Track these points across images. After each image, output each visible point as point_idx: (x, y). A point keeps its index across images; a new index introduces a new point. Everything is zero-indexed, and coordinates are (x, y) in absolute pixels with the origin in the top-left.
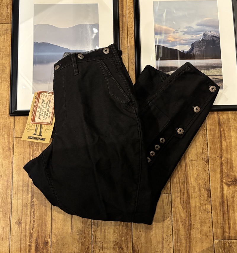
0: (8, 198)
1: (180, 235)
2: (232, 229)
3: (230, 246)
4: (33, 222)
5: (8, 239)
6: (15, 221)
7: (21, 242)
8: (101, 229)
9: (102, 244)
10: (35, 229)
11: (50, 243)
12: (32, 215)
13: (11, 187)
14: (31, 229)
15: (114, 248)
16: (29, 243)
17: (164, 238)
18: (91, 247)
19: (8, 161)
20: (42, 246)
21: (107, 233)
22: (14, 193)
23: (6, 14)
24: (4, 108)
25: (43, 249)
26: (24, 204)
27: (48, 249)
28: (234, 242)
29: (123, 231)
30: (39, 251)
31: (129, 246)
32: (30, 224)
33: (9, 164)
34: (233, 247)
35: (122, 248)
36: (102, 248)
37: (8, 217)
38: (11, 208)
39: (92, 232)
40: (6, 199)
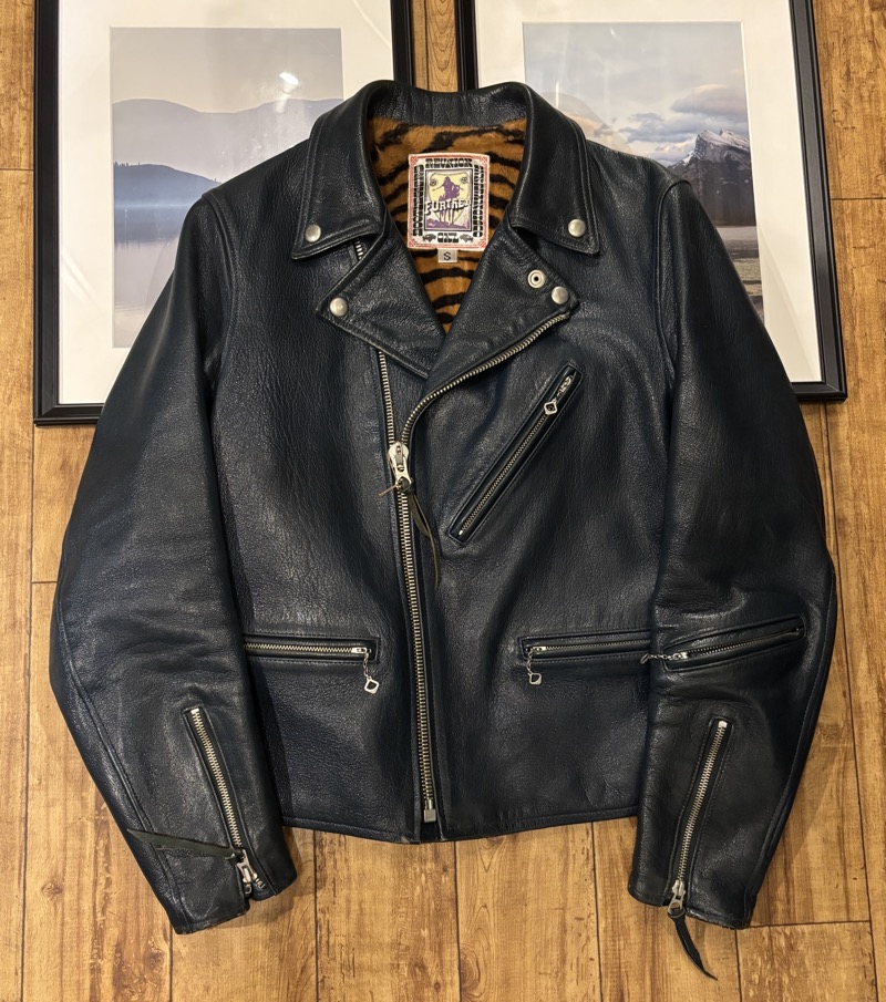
0: (14, 803)
1: (624, 915)
2: (796, 888)
3: (791, 947)
4: (103, 886)
5: (17, 946)
6: (41, 883)
7: (62, 957)
8: (348, 901)
9: (351, 955)
10: (113, 908)
11: (168, 958)
12: (101, 860)
13: (25, 762)
14: (98, 909)
15: (395, 967)
16: (91, 961)
17: (569, 928)
18: (314, 964)
19: (11, 668)
20: (139, 968)
21: (371, 914)
22: (33, 781)
25: (142, 980)
26: (71, 821)
27: (160, 980)
28: (803, 933)
29: (426, 907)
30: (126, 987)
31: (447, 958)
32: (95, 891)
33: (14, 679)
34: (801, 948)
35: (423, 968)
36: (351, 968)
37: (13, 869)
38: (23, 838)
39: (319, 915)
40: (7, 802)
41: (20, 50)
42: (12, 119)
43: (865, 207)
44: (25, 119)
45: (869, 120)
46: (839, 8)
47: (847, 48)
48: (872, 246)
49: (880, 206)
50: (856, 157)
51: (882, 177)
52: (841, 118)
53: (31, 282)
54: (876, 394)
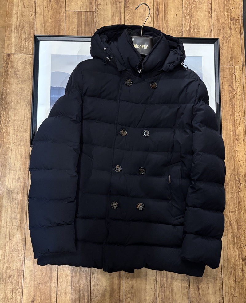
23: (24, 46)
24: (22, 124)
33: (25, 169)
37: (24, 211)
40: (23, 197)
41: (31, 27)
42: (29, 43)
43: (226, 68)
44: (32, 43)
45: (228, 47)
46: (223, 20)
47: (224, 30)
48: (228, 77)
49: (230, 68)
50: (225, 56)
51: (231, 61)
52: (222, 47)
53: (32, 80)
54: (227, 112)
